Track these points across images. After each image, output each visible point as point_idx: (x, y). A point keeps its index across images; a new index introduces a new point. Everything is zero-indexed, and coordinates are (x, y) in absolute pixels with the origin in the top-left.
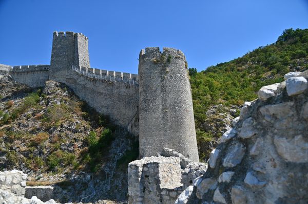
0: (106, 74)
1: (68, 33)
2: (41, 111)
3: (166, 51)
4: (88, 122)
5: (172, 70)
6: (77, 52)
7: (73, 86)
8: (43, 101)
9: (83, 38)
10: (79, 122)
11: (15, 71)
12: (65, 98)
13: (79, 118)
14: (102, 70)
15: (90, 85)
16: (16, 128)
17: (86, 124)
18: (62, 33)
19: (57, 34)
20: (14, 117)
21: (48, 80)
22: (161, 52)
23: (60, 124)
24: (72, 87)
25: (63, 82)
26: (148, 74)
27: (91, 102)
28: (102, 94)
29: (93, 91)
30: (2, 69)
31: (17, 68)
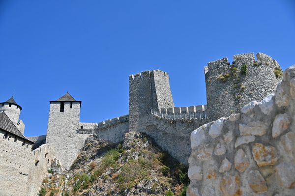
0: (185, 112)
1: (144, 73)
2: (118, 170)
3: (238, 59)
4: (166, 178)
5: (250, 85)
6: (155, 92)
7: (153, 134)
8: (122, 158)
9: (162, 75)
10: (156, 180)
11: (100, 128)
12: (144, 151)
13: (158, 174)
14: (181, 108)
15: (170, 130)
16: (93, 192)
17: (164, 181)
18: (137, 75)
19: (133, 77)
20: (93, 180)
21: (128, 132)
22: (229, 64)
23: (134, 184)
24: (152, 136)
25: (144, 131)
26: (214, 98)
27: (173, 152)
28: (183, 139)
29: (174, 137)
30: (88, 128)
31: (101, 124)
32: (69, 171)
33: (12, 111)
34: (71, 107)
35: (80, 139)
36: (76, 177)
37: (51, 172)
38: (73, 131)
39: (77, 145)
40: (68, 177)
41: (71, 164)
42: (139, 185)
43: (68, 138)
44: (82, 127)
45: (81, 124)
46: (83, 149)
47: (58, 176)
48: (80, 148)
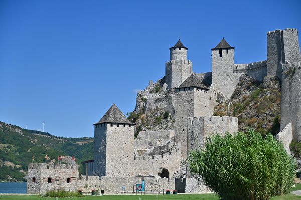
2: (258, 102)
8: (261, 94)
9: (291, 32)
10: (275, 109)
11: (250, 69)
12: (275, 90)
16: (244, 115)
18: (273, 32)
19: (270, 34)
20: (244, 108)
21: (266, 75)
23: (264, 111)
30: (241, 68)
31: (250, 65)
32: (230, 101)
33: (182, 53)
34: (227, 53)
35: (235, 77)
36: (235, 105)
37: (218, 101)
38: (230, 71)
39: (234, 81)
40: (230, 104)
41: (231, 95)
42: (267, 112)
43: (227, 77)
44: (236, 68)
45: (236, 65)
46: (238, 85)
47: (223, 104)
48: (236, 84)
